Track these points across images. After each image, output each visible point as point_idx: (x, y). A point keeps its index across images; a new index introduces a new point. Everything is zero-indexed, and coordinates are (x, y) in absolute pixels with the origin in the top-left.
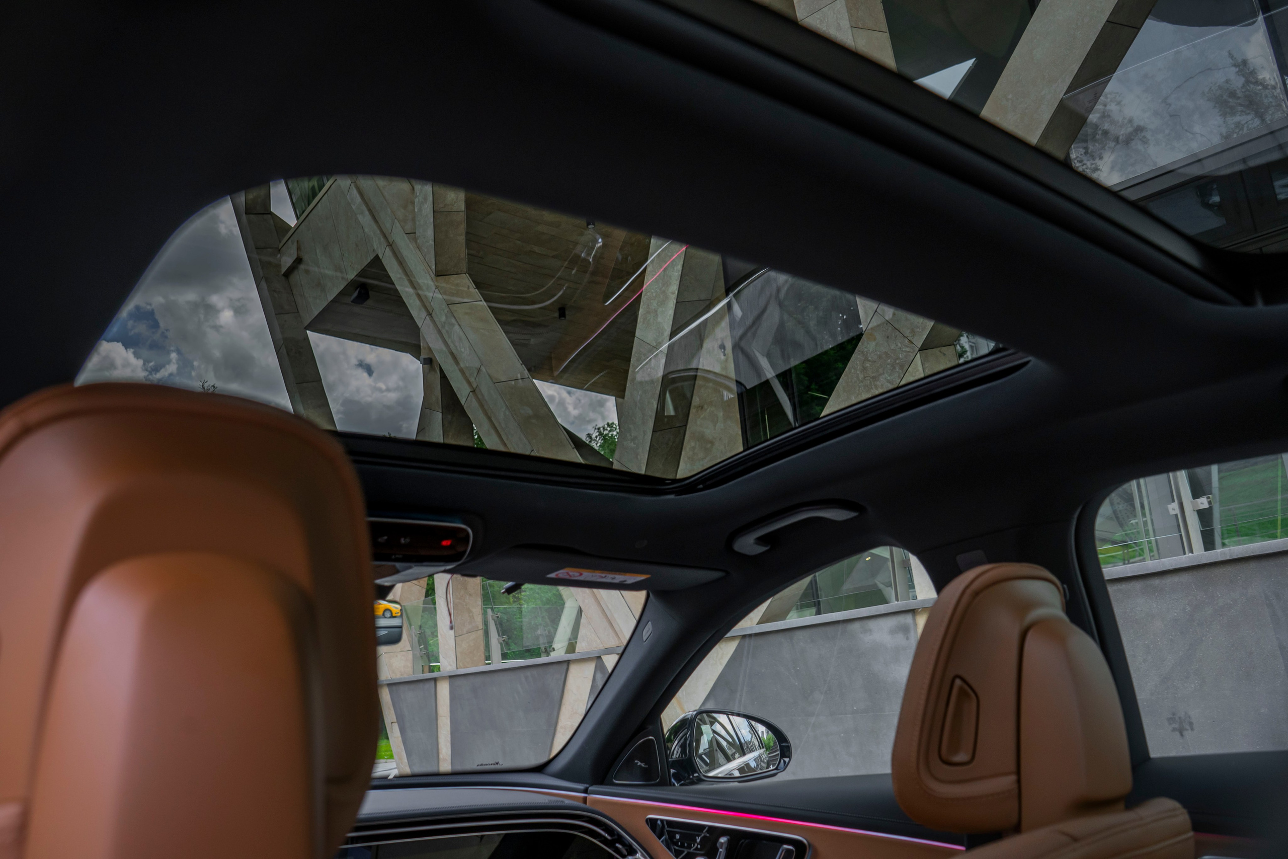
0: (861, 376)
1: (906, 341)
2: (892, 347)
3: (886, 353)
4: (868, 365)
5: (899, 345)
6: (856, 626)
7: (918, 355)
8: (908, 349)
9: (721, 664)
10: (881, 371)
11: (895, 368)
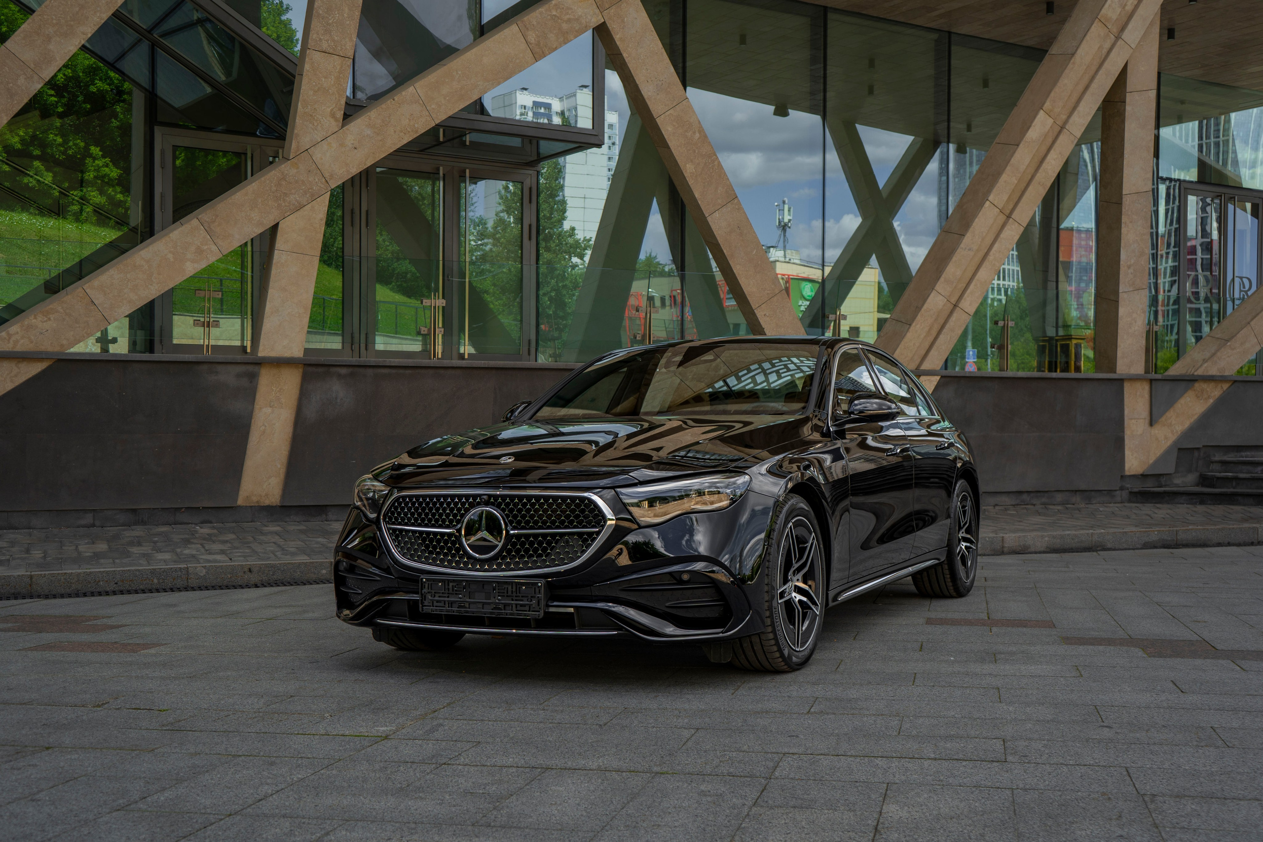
0: (274, 189)
1: (324, 180)
2: (310, 180)
3: (303, 181)
4: (283, 183)
5: (317, 180)
6: (205, 367)
7: (329, 193)
8: (322, 186)
9: (12, 381)
10: (293, 191)
11: (306, 194)
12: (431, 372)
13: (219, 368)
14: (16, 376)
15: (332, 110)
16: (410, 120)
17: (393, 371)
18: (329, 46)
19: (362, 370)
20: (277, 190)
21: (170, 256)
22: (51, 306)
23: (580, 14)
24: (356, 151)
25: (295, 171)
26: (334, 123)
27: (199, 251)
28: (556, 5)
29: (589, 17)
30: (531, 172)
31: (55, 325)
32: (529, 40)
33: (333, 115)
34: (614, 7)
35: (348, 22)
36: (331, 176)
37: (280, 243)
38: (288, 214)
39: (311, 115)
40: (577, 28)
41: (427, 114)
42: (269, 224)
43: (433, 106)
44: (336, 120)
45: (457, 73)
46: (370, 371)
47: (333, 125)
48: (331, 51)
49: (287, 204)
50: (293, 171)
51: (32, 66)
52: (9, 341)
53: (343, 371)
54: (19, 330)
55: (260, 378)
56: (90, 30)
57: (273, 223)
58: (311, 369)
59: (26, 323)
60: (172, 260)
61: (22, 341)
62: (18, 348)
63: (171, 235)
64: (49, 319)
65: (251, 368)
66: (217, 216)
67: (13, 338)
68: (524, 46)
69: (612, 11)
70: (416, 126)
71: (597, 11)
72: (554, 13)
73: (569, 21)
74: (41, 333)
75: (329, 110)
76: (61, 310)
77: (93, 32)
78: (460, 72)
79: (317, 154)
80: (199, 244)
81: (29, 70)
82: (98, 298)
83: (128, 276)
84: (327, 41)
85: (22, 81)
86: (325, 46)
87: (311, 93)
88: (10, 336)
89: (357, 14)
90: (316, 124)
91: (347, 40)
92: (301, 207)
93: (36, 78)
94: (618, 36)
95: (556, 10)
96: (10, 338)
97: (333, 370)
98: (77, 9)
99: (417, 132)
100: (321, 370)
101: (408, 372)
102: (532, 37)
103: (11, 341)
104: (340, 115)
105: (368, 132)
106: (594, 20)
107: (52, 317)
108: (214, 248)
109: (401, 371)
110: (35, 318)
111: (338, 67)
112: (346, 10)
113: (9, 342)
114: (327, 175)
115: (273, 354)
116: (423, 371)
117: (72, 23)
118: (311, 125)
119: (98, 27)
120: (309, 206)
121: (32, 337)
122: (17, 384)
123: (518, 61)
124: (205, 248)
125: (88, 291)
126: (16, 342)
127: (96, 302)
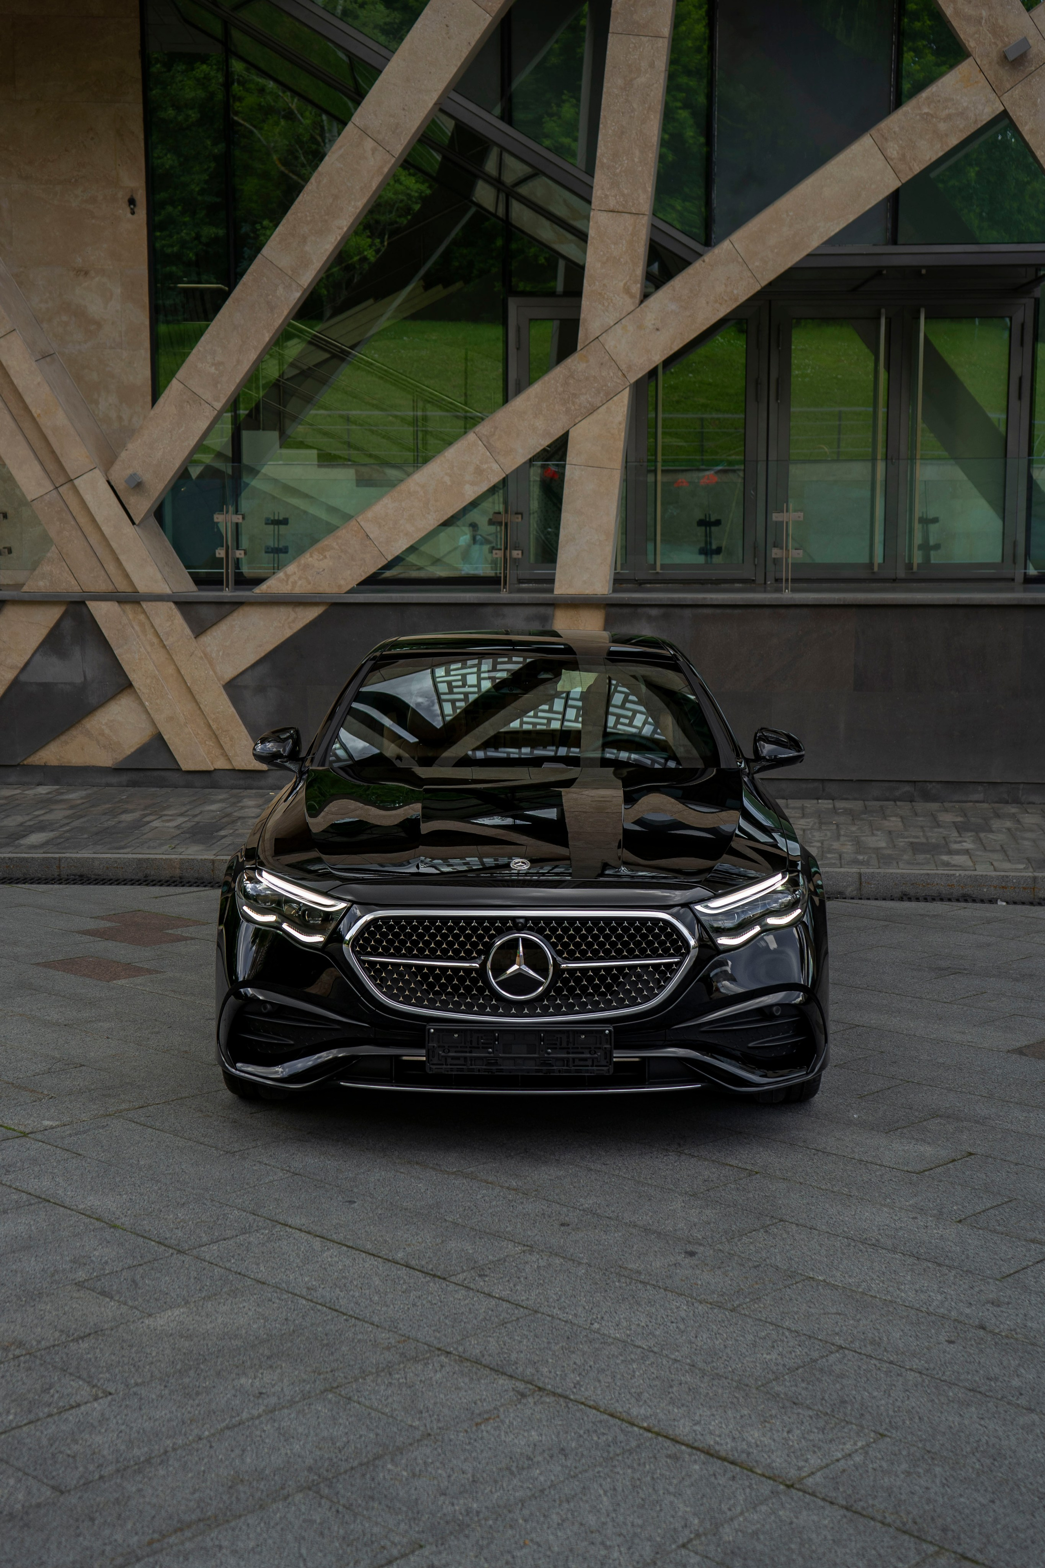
0: (560, 389)
1: (620, 373)
2: (603, 374)
3: (595, 377)
4: (571, 381)
5: (612, 374)
7: (628, 389)
8: (619, 381)
9: (290, 628)
10: (584, 391)
11: (599, 393)
12: (768, 611)
13: (506, 610)
14: (293, 621)
15: (625, 284)
16: (726, 285)
17: (718, 611)
18: (617, 202)
19: (677, 611)
20: (564, 391)
21: (447, 479)
22: (326, 543)
23: (965, 104)
24: (658, 333)
25: (585, 365)
26: (628, 300)
27: (479, 471)
28: (928, 98)
29: (980, 107)
30: (1024, 301)
31: (331, 563)
32: (889, 154)
33: (627, 290)
34: (1019, 86)
35: (640, 169)
36: (630, 368)
37: (572, 456)
38: (580, 419)
39: (600, 294)
40: (961, 126)
41: (749, 274)
42: (557, 433)
43: (757, 264)
44: (632, 296)
45: (788, 215)
46: (688, 612)
47: (629, 303)
48: (621, 209)
49: (577, 407)
50: (582, 366)
51: (290, 273)
52: (287, 582)
53: (654, 612)
54: (296, 570)
55: (555, 621)
56: (345, 223)
57: (561, 433)
58: (613, 610)
59: (303, 562)
60: (449, 483)
61: (300, 583)
62: (297, 590)
63: (446, 454)
64: (325, 557)
65: (542, 610)
66: (496, 428)
67: (291, 580)
68: (881, 163)
69: (1017, 92)
70: (735, 292)
71: (993, 96)
72: (926, 110)
73: (949, 117)
74: (318, 573)
75: (622, 284)
76: (337, 547)
77: (349, 224)
78: (791, 214)
79: (610, 342)
80: (478, 463)
81: (287, 278)
82: (373, 531)
83: (403, 504)
84: (615, 196)
85: (280, 291)
86: (612, 203)
87: (598, 265)
88: (288, 577)
89: (651, 155)
90: (606, 304)
91: (640, 191)
92: (594, 410)
93: (294, 285)
94: (1027, 128)
95: (929, 105)
96: (288, 579)
97: (640, 610)
98: (331, 200)
99: (736, 300)
100: (626, 611)
101: (737, 611)
102: (893, 150)
103: (290, 582)
104: (636, 289)
105: (673, 307)
106: (987, 110)
107: (327, 554)
108: (495, 466)
109: (728, 611)
110: (311, 556)
111: (631, 229)
112: (637, 153)
113: (287, 584)
114: (624, 367)
115: (572, 591)
116: (757, 611)
117: (326, 217)
118: (600, 306)
119: (353, 218)
120: (604, 407)
121: (310, 578)
122: (295, 630)
123: (873, 186)
124: (485, 466)
125: (362, 523)
126: (295, 583)
127: (371, 536)
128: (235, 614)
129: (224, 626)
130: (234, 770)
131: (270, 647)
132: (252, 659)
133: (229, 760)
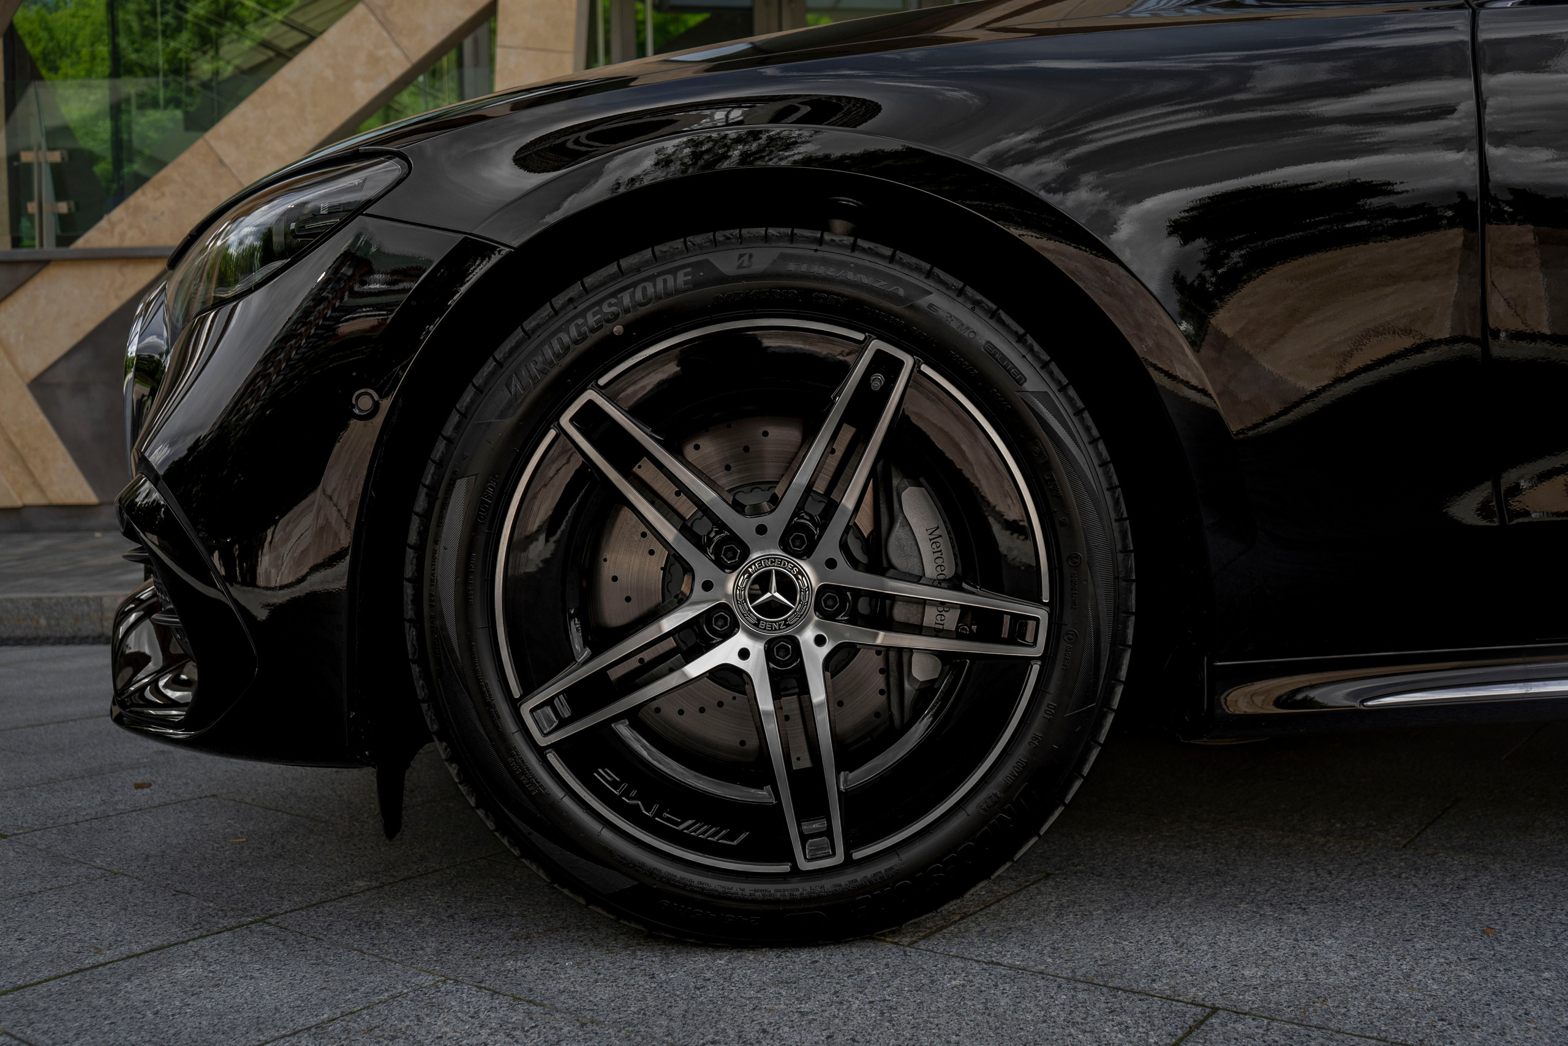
9: (117, 296)
14: (121, 288)
21: (328, 73)
27: (373, 60)
31: (169, 203)
37: (504, 33)
42: (482, 2)
54: (123, 215)
57: (487, 1)
59: (132, 202)
60: (332, 79)
61: (129, 235)
62: (127, 243)
63: (326, 36)
64: (163, 195)
67: (118, 230)
74: (155, 219)
76: (178, 179)
80: (371, 47)
82: (229, 155)
88: (113, 225)
96: (113, 231)
103: (115, 233)
107: (167, 190)
108: (396, 52)
110: (144, 194)
113: (112, 236)
121: (144, 226)
124: (381, 53)
125: (212, 142)
126: (123, 234)
127: (227, 161)
128: (37, 280)
129: (22, 298)
130: (51, 507)
131: (89, 327)
132: (66, 343)
133: (42, 490)
